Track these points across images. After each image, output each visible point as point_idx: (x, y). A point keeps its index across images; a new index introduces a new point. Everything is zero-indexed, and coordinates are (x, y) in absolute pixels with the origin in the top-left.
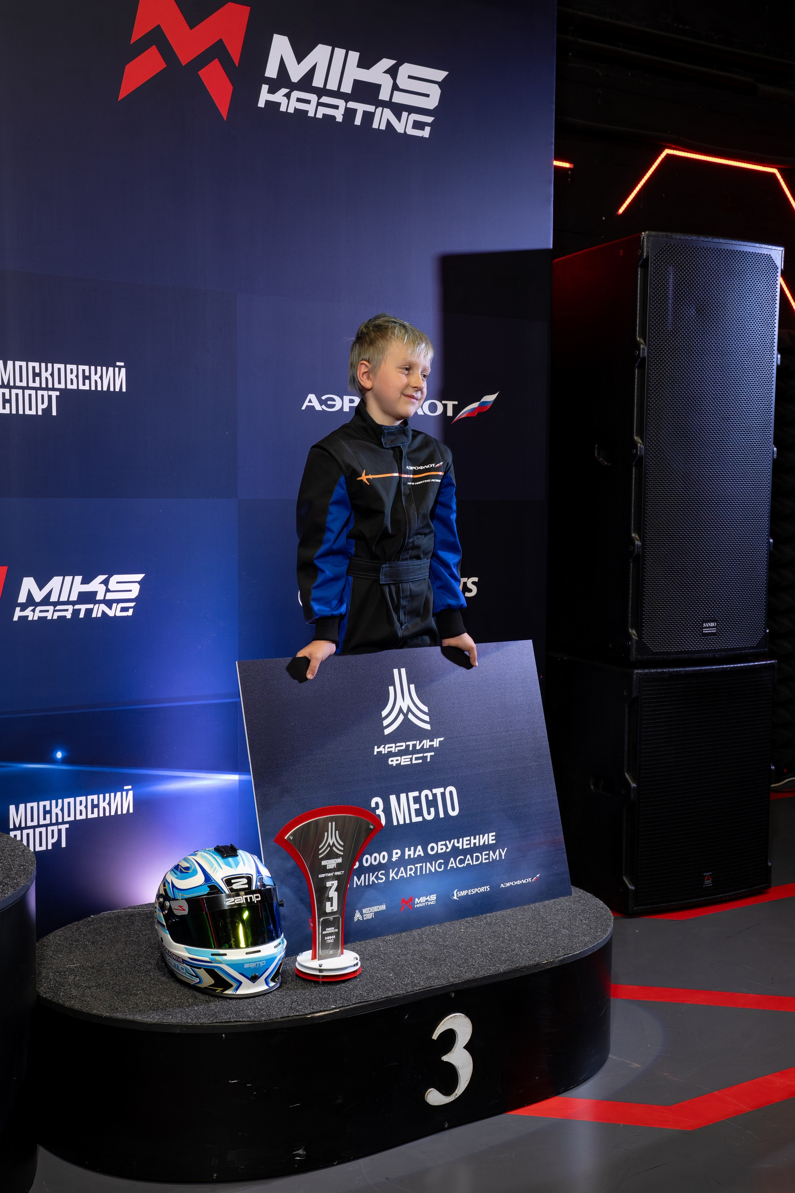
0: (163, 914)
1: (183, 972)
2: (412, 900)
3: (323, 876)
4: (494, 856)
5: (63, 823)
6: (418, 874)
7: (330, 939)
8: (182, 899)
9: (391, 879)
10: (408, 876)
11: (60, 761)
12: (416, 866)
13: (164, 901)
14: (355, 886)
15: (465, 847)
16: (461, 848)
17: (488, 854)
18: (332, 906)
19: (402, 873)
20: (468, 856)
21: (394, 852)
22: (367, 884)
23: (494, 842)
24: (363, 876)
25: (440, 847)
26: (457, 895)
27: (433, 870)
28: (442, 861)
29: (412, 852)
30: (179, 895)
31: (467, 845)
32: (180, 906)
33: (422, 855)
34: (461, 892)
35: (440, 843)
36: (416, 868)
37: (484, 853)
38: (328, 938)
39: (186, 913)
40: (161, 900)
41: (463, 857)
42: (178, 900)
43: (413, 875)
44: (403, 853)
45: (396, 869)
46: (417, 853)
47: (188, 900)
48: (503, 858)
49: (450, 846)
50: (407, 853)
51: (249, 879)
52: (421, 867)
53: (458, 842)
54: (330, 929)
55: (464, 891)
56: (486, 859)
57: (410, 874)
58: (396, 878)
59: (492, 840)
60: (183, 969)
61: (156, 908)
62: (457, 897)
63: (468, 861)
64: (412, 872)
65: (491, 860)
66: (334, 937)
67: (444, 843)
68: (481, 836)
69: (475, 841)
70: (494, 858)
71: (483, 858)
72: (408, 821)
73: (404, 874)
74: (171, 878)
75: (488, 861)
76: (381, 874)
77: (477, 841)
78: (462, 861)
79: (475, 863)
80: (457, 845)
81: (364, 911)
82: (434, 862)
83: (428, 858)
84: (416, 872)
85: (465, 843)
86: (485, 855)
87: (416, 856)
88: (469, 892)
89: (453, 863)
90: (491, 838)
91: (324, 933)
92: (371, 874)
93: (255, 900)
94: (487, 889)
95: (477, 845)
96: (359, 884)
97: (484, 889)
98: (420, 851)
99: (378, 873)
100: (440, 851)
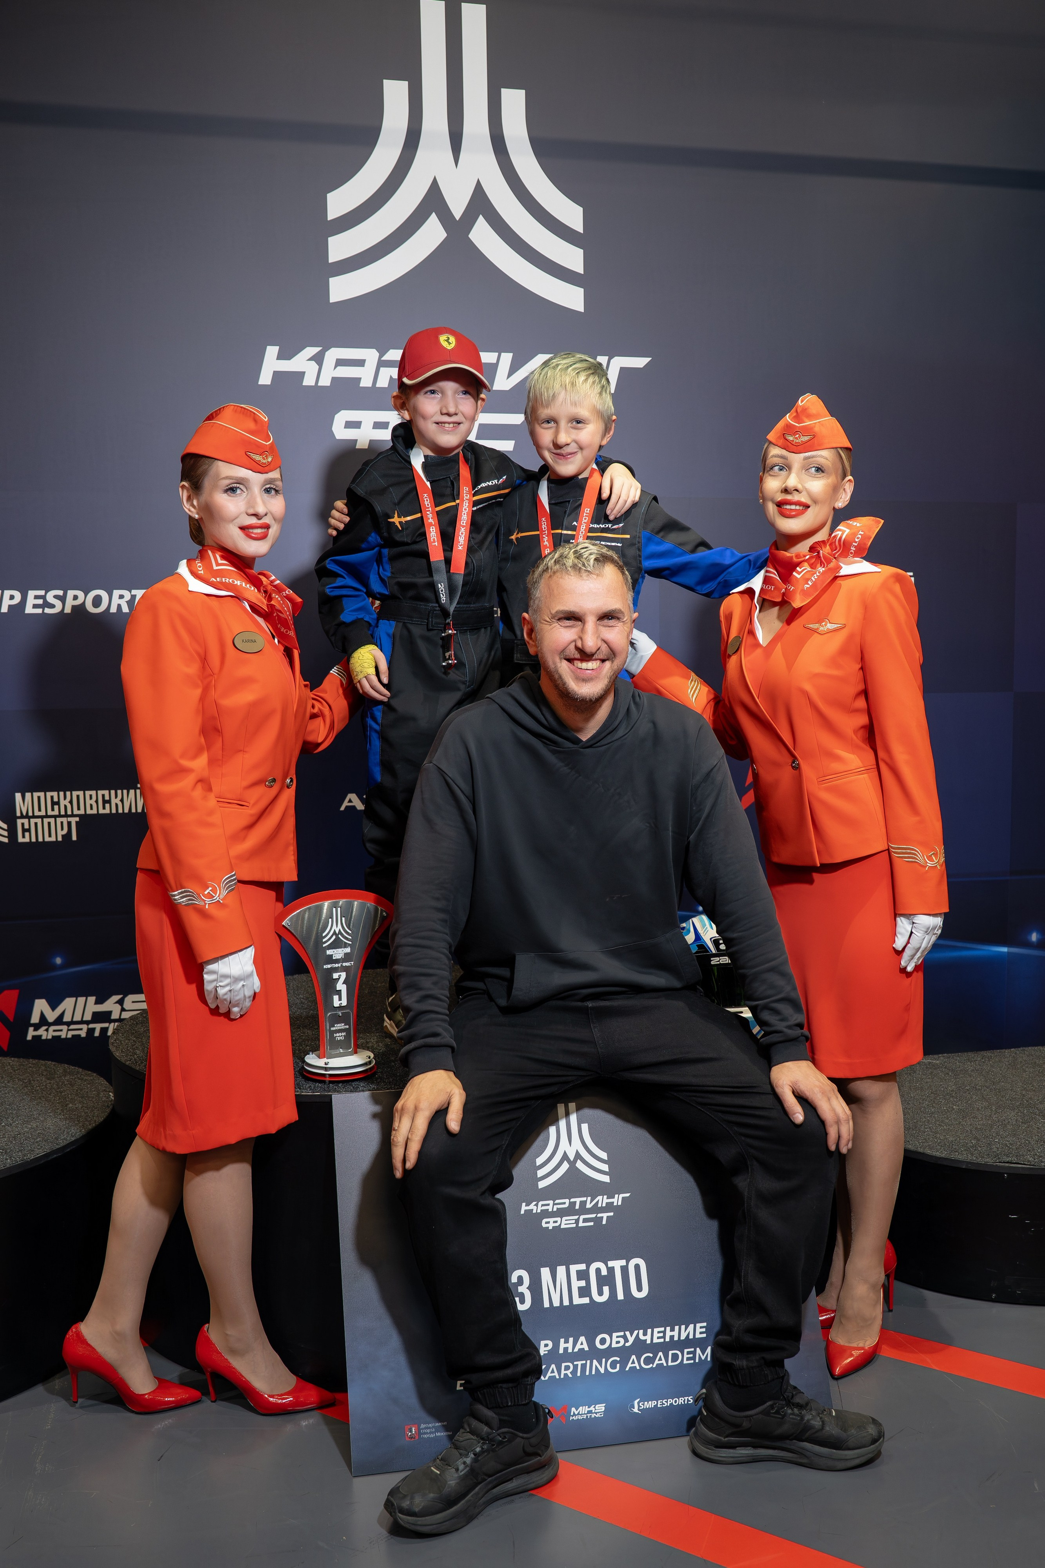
6: (579, 1374)
10: (562, 1376)
12: (575, 1363)
15: (655, 1341)
16: (649, 1342)
17: (694, 1353)
20: (661, 1354)
23: (704, 1335)
25: (615, 1339)
26: (639, 1406)
27: (602, 1371)
28: (618, 1359)
29: (570, 1345)
31: (658, 1338)
33: (587, 1349)
34: (646, 1403)
35: (615, 1335)
36: (576, 1367)
37: (686, 1351)
41: (651, 1355)
43: (570, 1376)
44: (556, 1345)
46: (578, 1346)
49: (631, 1340)
50: (562, 1345)
53: (645, 1334)
55: (650, 1402)
56: (688, 1359)
57: (566, 1375)
59: (701, 1333)
62: (639, 1410)
63: (660, 1359)
64: (568, 1372)
67: (622, 1334)
68: (683, 1327)
70: (703, 1358)
72: (566, 1302)
73: (556, 1374)
75: (692, 1361)
77: (675, 1333)
78: (648, 1361)
79: (670, 1364)
80: (642, 1337)
82: (604, 1360)
83: (594, 1354)
84: (574, 1372)
85: (656, 1335)
86: (688, 1353)
87: (576, 1350)
88: (659, 1403)
90: (698, 1330)
94: (688, 1400)
95: (676, 1338)
97: (684, 1401)
100: (614, 1345)
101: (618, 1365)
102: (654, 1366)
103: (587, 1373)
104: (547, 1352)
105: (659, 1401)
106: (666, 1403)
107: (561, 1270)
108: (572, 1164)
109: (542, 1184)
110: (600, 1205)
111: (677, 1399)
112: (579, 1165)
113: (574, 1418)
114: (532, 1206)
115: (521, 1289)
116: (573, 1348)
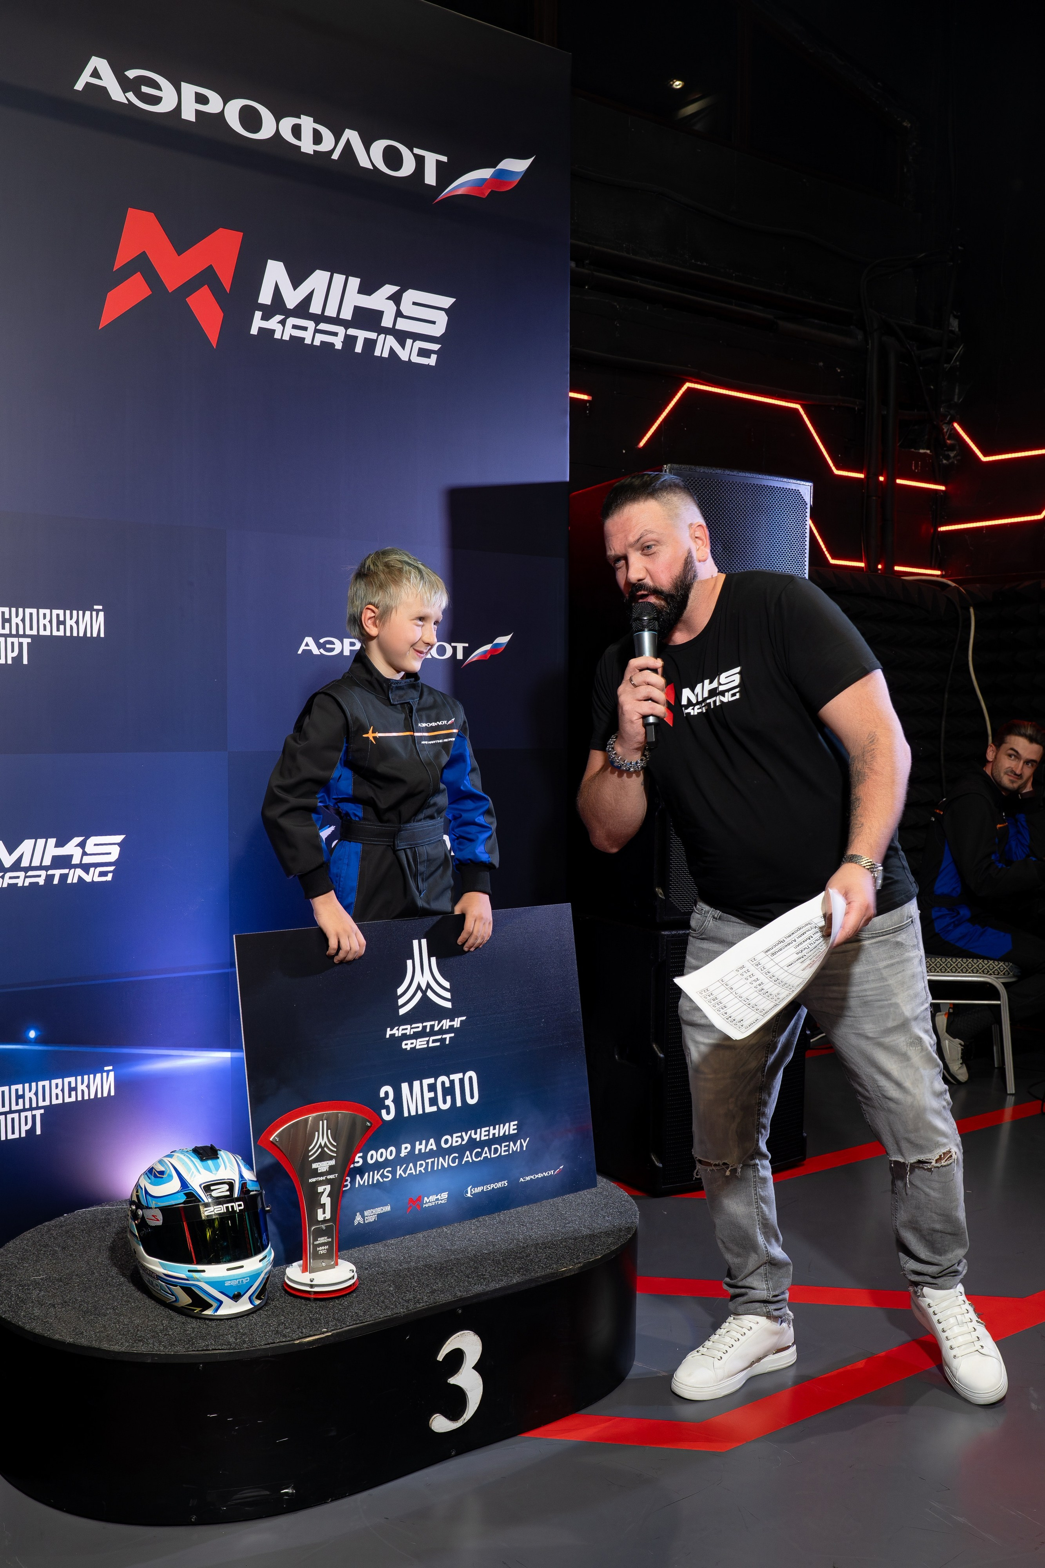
0: (136, 1224)
1: (157, 1289)
2: (420, 1199)
3: (314, 1181)
4: (514, 1147)
5: (38, 1108)
6: (429, 1170)
7: (322, 1250)
8: (155, 1208)
9: (398, 1177)
11: (33, 1041)
12: (427, 1161)
13: (137, 1209)
14: (357, 1186)
15: (483, 1138)
16: (478, 1140)
17: (508, 1146)
18: (324, 1213)
19: (411, 1169)
20: (486, 1149)
21: (404, 1146)
22: (370, 1183)
23: (516, 1131)
24: (367, 1174)
25: (455, 1139)
26: (471, 1192)
27: (446, 1166)
28: (457, 1155)
29: (423, 1147)
30: (153, 1203)
31: (485, 1136)
32: (153, 1216)
33: (435, 1149)
34: (476, 1188)
35: (455, 1135)
36: (427, 1164)
37: (503, 1145)
38: (321, 1248)
39: (160, 1223)
40: (134, 1207)
41: (480, 1150)
42: (151, 1208)
43: (423, 1171)
45: (405, 1165)
46: (429, 1147)
47: (163, 1210)
48: (524, 1149)
49: (466, 1138)
50: (418, 1147)
51: (231, 1185)
52: (433, 1163)
53: (476, 1133)
54: (322, 1238)
55: (479, 1188)
56: (505, 1151)
57: (420, 1171)
58: (404, 1176)
59: (514, 1130)
60: (157, 1285)
61: (128, 1215)
62: (471, 1195)
63: (486, 1153)
64: (422, 1169)
65: (511, 1152)
66: (326, 1247)
67: (459, 1134)
68: (502, 1125)
69: (494, 1132)
70: (515, 1149)
71: (502, 1150)
73: (413, 1171)
74: (145, 1183)
75: (507, 1153)
76: (387, 1172)
77: (496, 1131)
78: (478, 1155)
79: (493, 1156)
80: (473, 1136)
81: (366, 1213)
82: (447, 1157)
83: (441, 1152)
85: (483, 1133)
86: (505, 1146)
87: (427, 1150)
88: (485, 1188)
89: (468, 1157)
90: (512, 1127)
91: (315, 1243)
92: (376, 1172)
93: (237, 1209)
94: (504, 1184)
95: (497, 1135)
96: (362, 1183)
97: (502, 1185)
98: (432, 1145)
99: (383, 1171)
100: (454, 1144)
101: (457, 1160)
102: (482, 1159)
103: (435, 1169)
104: (406, 1154)
105: (485, 1186)
106: (489, 1188)
107: (416, 1084)
108: (424, 993)
109: (402, 1011)
110: (444, 1028)
111: (497, 1184)
112: (430, 993)
113: (426, 1205)
114: (395, 1031)
115: (387, 1102)
116: (425, 1150)
